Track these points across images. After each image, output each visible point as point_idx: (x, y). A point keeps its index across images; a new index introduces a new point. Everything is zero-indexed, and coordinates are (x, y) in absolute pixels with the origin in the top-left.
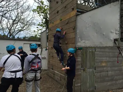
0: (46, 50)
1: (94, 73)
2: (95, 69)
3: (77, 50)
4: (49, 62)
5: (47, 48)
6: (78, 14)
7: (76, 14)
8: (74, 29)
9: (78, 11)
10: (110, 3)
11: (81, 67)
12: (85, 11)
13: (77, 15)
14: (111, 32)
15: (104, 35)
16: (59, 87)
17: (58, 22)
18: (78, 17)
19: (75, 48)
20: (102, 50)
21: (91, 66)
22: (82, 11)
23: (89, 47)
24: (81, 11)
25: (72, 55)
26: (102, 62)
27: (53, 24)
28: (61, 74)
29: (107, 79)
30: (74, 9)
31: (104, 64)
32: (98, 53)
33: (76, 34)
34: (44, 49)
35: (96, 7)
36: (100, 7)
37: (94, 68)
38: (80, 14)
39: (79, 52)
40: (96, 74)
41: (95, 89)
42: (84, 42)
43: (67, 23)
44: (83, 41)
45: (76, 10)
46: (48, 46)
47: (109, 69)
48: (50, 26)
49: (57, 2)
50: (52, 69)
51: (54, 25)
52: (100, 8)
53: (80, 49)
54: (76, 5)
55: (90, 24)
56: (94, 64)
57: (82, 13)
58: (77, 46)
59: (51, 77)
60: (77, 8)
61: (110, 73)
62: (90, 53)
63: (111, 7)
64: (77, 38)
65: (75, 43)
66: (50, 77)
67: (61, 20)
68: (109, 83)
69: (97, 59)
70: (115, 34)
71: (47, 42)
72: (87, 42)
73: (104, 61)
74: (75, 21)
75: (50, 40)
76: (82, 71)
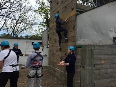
0: (47, 48)
1: (93, 71)
2: (94, 67)
3: (77, 47)
4: (50, 59)
5: (48, 46)
7: (76, 13)
8: (74, 28)
9: (77, 11)
10: (109, 3)
11: (80, 65)
12: (84, 11)
13: (77, 15)
14: (111, 31)
15: (103, 33)
16: (59, 83)
18: (77, 16)
19: (75, 46)
20: (101, 48)
21: (90, 63)
23: (89, 45)
24: (81, 11)
25: (72, 53)
26: (100, 60)
28: (61, 71)
29: (106, 76)
30: (74, 9)
31: (103, 62)
32: (97, 51)
33: (75, 33)
34: (45, 47)
35: (96, 7)
37: (93, 65)
39: (79, 50)
40: (95, 72)
41: (94, 85)
42: (84, 41)
44: (83, 39)
46: (48, 44)
47: (108, 66)
48: (50, 26)
49: (58, 3)
50: (53, 66)
52: (99, 8)
53: (80, 47)
54: (75, 5)
55: (89, 23)
56: (94, 62)
57: (82, 12)
58: (77, 45)
59: (52, 74)
60: (77, 8)
61: (109, 70)
62: (90, 51)
63: (110, 7)
64: (77, 36)
65: (74, 41)
66: (50, 73)
68: (108, 80)
69: (96, 57)
70: (114, 32)
71: (48, 40)
72: (86, 40)
73: (103, 59)
74: (75, 20)
75: (50, 39)
76: (82, 68)
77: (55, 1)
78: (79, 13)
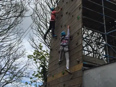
6: (84, 69)
7: (82, 68)
9: (84, 65)
18: (84, 72)
22: (89, 64)
27: (53, 77)
30: (80, 62)
35: (106, 63)
38: (88, 69)
43: (72, 79)
45: (82, 63)
48: (48, 80)
49: (59, 52)
51: (54, 79)
54: (81, 57)
55: (100, 83)
67: (64, 74)
74: (82, 76)
77: (56, 50)
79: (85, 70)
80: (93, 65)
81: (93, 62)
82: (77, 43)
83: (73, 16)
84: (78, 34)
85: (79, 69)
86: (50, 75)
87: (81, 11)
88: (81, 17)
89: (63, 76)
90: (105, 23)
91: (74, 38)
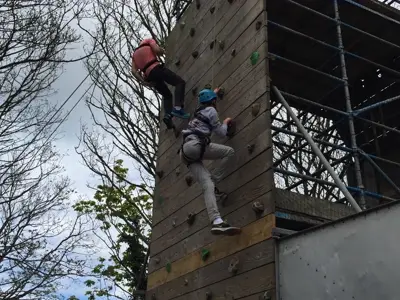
6: (281, 235)
7: (274, 234)
9: (280, 223)
13: (279, 240)
17: (193, 263)
18: (282, 246)
22: (297, 218)
27: (169, 271)
30: (265, 212)
36: (376, 210)
43: (235, 273)
45: (274, 216)
48: (152, 284)
49: (189, 181)
51: (172, 277)
55: (341, 284)
60: (278, 209)
67: (206, 257)
74: (273, 263)
77: (178, 174)
78: (290, 232)
79: (283, 238)
80: (312, 221)
81: (310, 213)
82: (253, 146)
83: (234, 54)
84: (255, 114)
85: (262, 238)
86: (158, 263)
87: (263, 33)
88: (263, 55)
89: (203, 264)
90: (345, 77)
91: (239, 128)
